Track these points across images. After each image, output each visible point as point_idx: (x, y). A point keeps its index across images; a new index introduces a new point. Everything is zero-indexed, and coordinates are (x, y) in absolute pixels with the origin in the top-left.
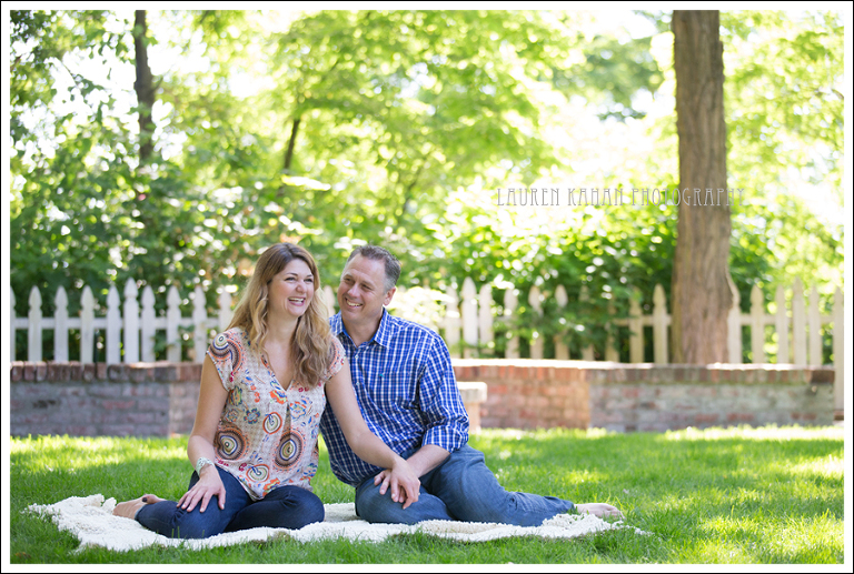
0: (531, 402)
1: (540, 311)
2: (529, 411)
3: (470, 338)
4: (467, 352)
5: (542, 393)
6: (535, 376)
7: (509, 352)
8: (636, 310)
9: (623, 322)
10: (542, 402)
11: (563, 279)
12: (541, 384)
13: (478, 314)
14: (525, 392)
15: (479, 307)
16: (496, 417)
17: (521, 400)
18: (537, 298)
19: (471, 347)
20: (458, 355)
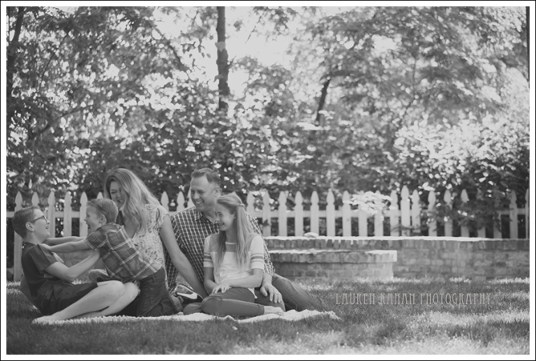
0: (434, 262)
1: (451, 206)
2: (432, 268)
3: (406, 223)
4: (403, 232)
5: (440, 258)
6: (435, 246)
7: (430, 231)
8: (513, 205)
9: (506, 212)
10: (440, 262)
11: (465, 185)
12: (439, 251)
13: (411, 208)
14: (430, 257)
15: (411, 203)
16: (413, 272)
17: (428, 261)
18: (448, 198)
19: (406, 229)
20: (398, 233)
